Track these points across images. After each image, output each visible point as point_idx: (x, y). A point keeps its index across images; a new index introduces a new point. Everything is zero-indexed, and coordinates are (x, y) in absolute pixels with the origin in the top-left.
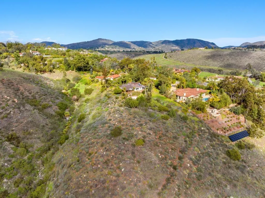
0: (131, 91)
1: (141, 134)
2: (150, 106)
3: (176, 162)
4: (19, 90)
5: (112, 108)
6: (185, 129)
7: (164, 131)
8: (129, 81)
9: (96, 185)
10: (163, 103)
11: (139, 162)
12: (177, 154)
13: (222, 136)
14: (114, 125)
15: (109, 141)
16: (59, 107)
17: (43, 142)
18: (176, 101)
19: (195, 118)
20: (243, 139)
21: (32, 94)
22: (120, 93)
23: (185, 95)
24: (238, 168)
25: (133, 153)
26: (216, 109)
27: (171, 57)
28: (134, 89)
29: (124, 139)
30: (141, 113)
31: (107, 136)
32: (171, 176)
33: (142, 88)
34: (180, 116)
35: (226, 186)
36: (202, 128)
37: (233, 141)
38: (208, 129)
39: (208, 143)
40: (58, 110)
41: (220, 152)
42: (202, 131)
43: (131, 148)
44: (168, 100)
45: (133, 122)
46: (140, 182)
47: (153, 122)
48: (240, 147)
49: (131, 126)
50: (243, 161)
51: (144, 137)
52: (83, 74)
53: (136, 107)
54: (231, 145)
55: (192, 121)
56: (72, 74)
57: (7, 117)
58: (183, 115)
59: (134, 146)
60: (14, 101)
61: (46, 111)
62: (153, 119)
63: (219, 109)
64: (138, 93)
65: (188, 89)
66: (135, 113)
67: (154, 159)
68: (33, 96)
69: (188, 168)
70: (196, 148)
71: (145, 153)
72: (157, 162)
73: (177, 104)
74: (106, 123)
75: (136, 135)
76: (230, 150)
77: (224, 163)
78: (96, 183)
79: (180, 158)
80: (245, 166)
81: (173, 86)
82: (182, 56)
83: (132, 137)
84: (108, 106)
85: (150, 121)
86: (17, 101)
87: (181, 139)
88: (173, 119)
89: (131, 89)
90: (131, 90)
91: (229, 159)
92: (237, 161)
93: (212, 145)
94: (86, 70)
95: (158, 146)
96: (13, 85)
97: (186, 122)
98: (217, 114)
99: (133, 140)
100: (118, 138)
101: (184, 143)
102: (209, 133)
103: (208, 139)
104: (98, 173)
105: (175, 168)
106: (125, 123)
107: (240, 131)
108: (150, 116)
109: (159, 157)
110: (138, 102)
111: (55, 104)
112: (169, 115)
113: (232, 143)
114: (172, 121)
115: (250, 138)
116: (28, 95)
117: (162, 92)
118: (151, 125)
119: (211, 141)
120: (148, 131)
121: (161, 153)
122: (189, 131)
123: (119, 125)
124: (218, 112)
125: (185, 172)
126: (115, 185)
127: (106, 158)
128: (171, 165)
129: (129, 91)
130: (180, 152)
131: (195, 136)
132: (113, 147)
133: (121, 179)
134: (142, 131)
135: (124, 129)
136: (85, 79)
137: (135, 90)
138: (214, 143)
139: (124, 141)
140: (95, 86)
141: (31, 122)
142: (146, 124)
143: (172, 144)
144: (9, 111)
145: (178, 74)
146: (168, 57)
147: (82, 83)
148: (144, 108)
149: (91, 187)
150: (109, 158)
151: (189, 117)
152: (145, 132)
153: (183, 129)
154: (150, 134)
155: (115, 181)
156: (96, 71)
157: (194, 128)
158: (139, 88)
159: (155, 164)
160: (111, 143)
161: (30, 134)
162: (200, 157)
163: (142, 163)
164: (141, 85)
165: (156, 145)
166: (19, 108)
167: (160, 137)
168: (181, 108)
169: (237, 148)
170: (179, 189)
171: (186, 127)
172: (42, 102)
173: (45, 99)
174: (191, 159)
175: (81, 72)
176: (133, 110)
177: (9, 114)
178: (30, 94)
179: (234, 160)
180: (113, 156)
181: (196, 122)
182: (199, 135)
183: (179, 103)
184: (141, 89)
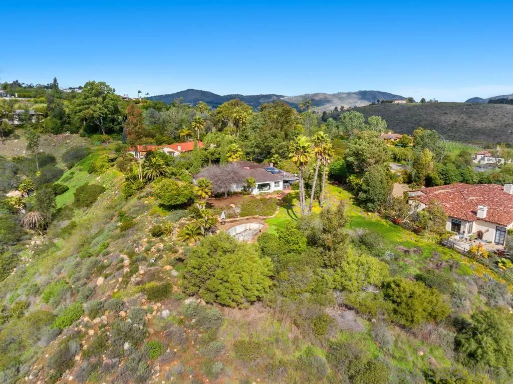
0: (236, 194)
8: (230, 156)
22: (184, 206)
23: (482, 212)
28: (249, 187)
33: (281, 183)
52: (98, 143)
56: (68, 141)
64: (266, 205)
89: (235, 188)
90: (239, 190)
94: (110, 132)
117: (372, 201)
129: (228, 195)
137: (256, 192)
140: (114, 176)
147: (82, 167)
158: (273, 184)
164: (279, 173)
175: (95, 136)
184: (277, 189)
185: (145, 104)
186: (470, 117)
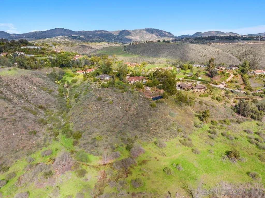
1: (111, 99)
2: (115, 87)
3: (128, 109)
4: (33, 82)
5: (94, 89)
6: (132, 96)
7: (122, 97)
8: (100, 73)
9: (94, 119)
10: (122, 85)
11: (111, 110)
12: (128, 106)
13: (149, 99)
14: (98, 96)
15: (96, 103)
16: (59, 91)
17: (58, 109)
18: (128, 84)
19: (138, 92)
20: (159, 99)
21: (41, 84)
22: (96, 81)
23: (133, 80)
24: (154, 110)
25: (108, 107)
26: (149, 87)
27: (129, 49)
29: (103, 101)
30: (110, 90)
31: (95, 101)
32: (126, 114)
34: (130, 91)
35: (148, 116)
36: (140, 96)
37: (154, 100)
38: (143, 96)
39: (142, 101)
40: (59, 93)
41: (147, 105)
42: (140, 97)
43: (107, 105)
44: (124, 83)
45: (107, 94)
46: (112, 117)
47: (117, 94)
48: (157, 102)
49: (106, 96)
50: (157, 107)
51: (113, 100)
53: (107, 88)
54: (153, 102)
55: (136, 93)
56: (57, 69)
57: (34, 97)
58: (131, 90)
59: (108, 104)
60: (34, 89)
61: (52, 93)
62: (116, 93)
63: (151, 87)
64: (107, 81)
65: (136, 77)
66: (107, 90)
67: (118, 108)
68: (42, 85)
69: (132, 111)
70: (137, 104)
71: (113, 106)
72: (119, 109)
73: (129, 85)
74: (93, 95)
75: (109, 100)
76: (152, 104)
77: (149, 109)
78: (94, 118)
79: (129, 108)
80: (157, 109)
81: (128, 75)
82: (138, 49)
83: (107, 100)
84: (91, 88)
85: (115, 93)
86: (36, 88)
87: (130, 101)
88: (126, 92)
90: (103, 79)
91: (151, 107)
92: (154, 108)
93: (144, 102)
94: (67, 67)
95: (120, 104)
96: (28, 79)
97: (132, 93)
98: (149, 89)
99: (108, 102)
100: (100, 102)
101: (131, 102)
102: (143, 97)
103: (142, 100)
104: (94, 115)
105: (127, 111)
106: (103, 95)
107: (159, 96)
108: (115, 91)
109: (120, 108)
110: (108, 85)
111: (56, 89)
112: (124, 90)
113: (154, 101)
114: (126, 93)
115: (163, 99)
116: (39, 85)
117: (121, 79)
118: (116, 95)
119: (144, 101)
120: (114, 98)
121: (121, 106)
122: (134, 97)
123: (100, 96)
124: (150, 88)
125: (131, 112)
126: (102, 118)
127: (97, 109)
128: (125, 110)
130: (129, 105)
131: (137, 99)
132: (99, 105)
133: (105, 116)
134: (111, 98)
135: (103, 98)
136: (69, 73)
137: (105, 79)
138: (145, 101)
139: (103, 102)
140: (78, 77)
141: (48, 99)
142: (113, 95)
143: (126, 102)
144: (34, 94)
145: (132, 67)
146: (127, 50)
147: (67, 76)
148: (112, 88)
149: (92, 120)
150: (98, 109)
151: (135, 91)
152: (113, 98)
153: (131, 96)
154: (115, 99)
155: (102, 117)
156: (74, 67)
157: (137, 96)
158: (107, 78)
159: (119, 110)
160: (98, 103)
161: (50, 105)
162: (138, 107)
163: (113, 110)
164: (108, 76)
165: (119, 103)
166: (39, 92)
167: (120, 100)
168: (131, 87)
169: (156, 103)
170: (129, 118)
171: (133, 95)
172: (49, 89)
173: (50, 87)
174: (134, 108)
175: (64, 68)
176: (106, 89)
177: (35, 95)
178: (40, 84)
179: (153, 107)
180: (100, 108)
181: (138, 93)
182: (139, 98)
183: (130, 85)
185: (64, 53)
186: (176, 50)
